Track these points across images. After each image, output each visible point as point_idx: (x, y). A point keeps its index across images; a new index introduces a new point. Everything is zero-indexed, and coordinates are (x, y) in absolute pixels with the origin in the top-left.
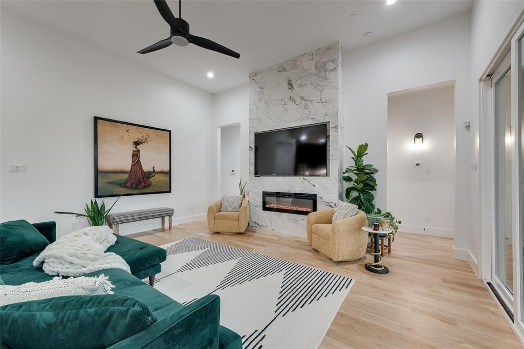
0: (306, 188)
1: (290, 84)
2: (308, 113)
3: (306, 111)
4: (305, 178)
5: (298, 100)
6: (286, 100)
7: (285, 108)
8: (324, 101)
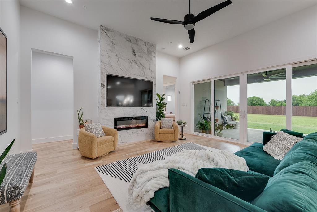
0: (143, 114)
1: (134, 52)
2: (144, 73)
3: (143, 72)
4: (142, 108)
5: (139, 64)
6: (132, 61)
7: (131, 65)
8: (151, 70)
